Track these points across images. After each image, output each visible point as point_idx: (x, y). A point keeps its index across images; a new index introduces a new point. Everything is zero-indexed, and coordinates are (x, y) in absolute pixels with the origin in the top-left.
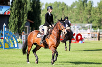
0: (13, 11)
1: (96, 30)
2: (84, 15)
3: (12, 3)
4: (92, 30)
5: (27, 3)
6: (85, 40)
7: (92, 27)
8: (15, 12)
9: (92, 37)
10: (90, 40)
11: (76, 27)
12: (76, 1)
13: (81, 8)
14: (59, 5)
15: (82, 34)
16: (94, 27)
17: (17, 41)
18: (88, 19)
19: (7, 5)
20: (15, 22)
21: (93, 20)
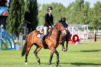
0: (10, 12)
1: (92, 31)
2: (80, 16)
3: (9, 4)
4: (89, 31)
5: (24, 5)
6: (81, 41)
7: (89, 28)
8: (12, 13)
9: (89, 38)
10: (86, 41)
11: (73, 28)
12: (73, 2)
13: (78, 9)
14: (56, 6)
15: (78, 35)
16: (90, 28)
17: (14, 42)
18: (84, 20)
19: (4, 6)
20: (12, 23)
21: (90, 21)
